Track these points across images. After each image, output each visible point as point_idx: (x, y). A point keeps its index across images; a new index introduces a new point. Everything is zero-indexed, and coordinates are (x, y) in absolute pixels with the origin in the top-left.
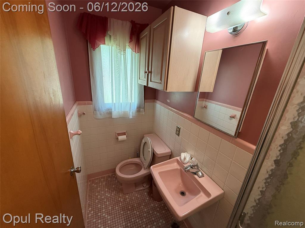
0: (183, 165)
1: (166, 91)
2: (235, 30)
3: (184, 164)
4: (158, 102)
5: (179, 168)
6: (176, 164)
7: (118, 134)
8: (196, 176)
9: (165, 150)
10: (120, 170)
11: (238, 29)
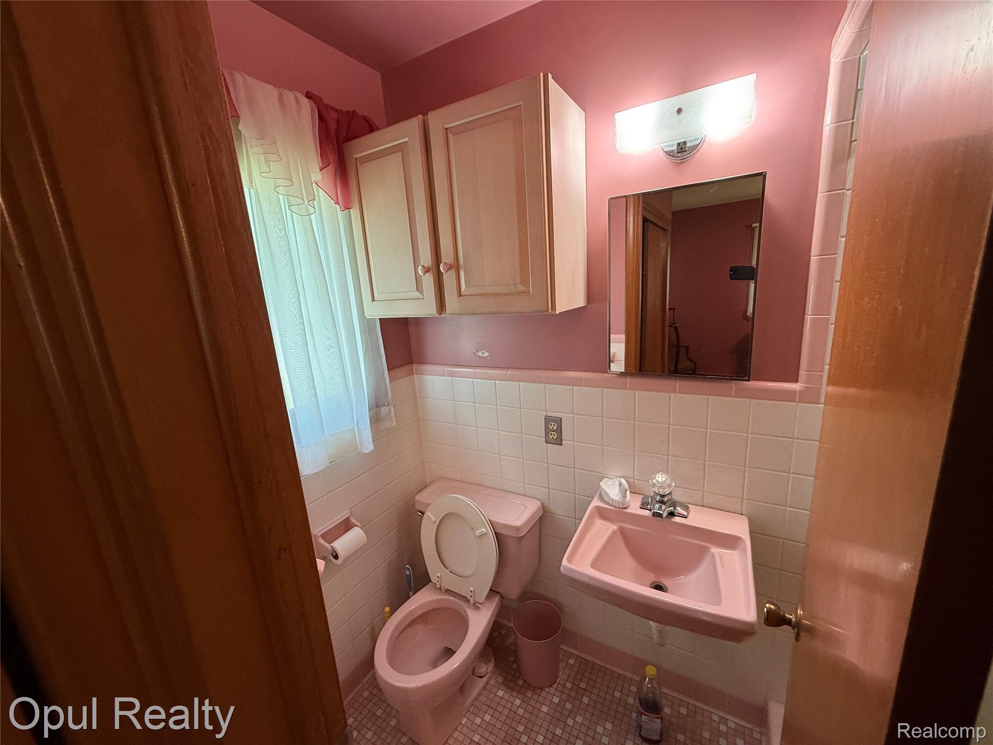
0: (625, 512)
1: (553, 313)
2: (682, 148)
3: (625, 508)
4: (428, 368)
5: (613, 527)
6: (599, 523)
7: (322, 536)
8: (677, 519)
9: (526, 508)
10: (393, 661)
11: (688, 145)
